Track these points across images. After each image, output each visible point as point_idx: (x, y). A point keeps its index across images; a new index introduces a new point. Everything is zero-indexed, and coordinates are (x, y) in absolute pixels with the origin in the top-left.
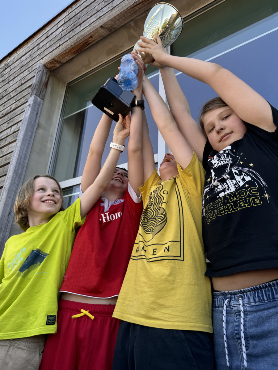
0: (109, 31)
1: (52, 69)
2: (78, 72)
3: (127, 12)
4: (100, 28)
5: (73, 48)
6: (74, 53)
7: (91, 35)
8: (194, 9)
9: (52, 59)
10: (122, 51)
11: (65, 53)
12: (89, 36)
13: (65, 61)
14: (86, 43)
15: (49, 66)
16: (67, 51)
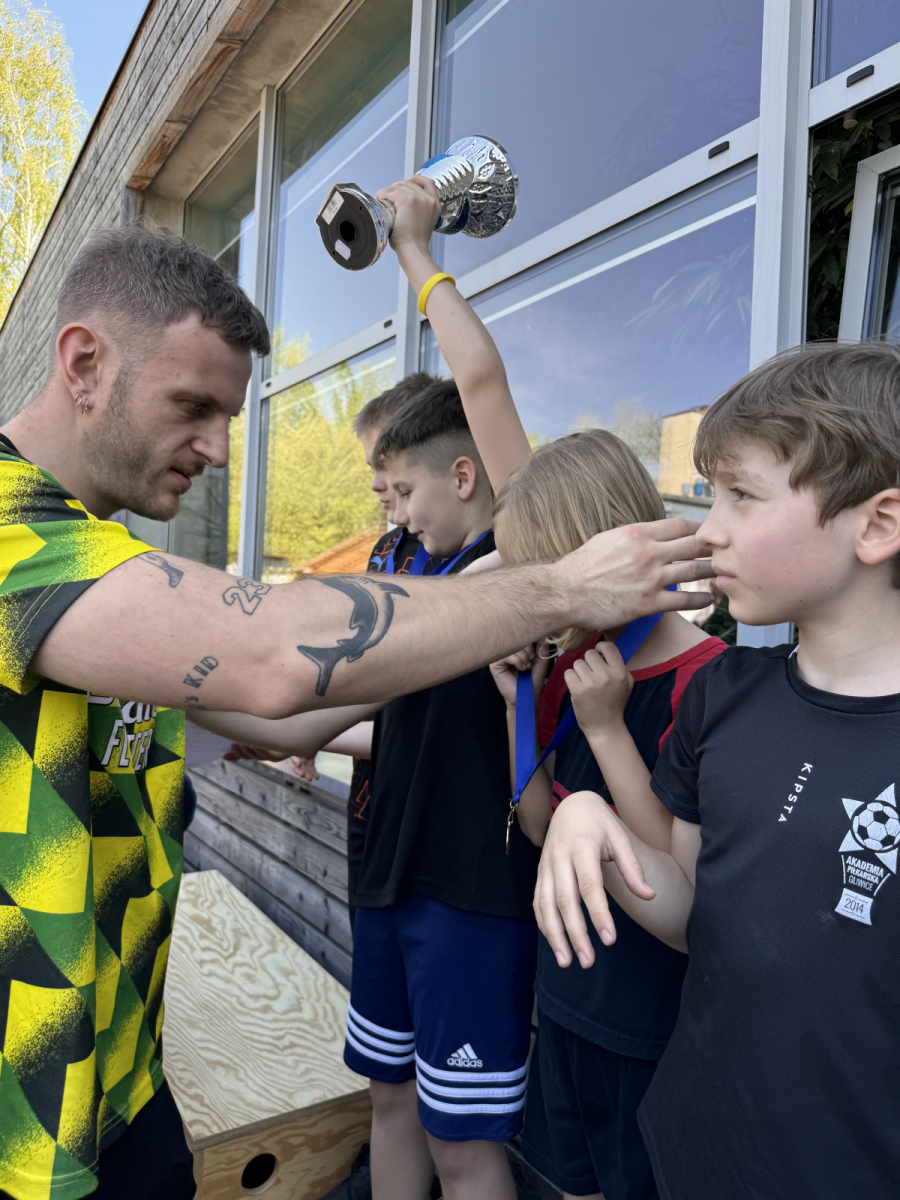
0: (185, 122)
1: (143, 188)
2: (188, 181)
3: (190, 95)
4: (167, 124)
5: (150, 155)
6: (157, 161)
7: (162, 133)
8: (296, 57)
9: (133, 176)
10: (232, 138)
11: (145, 164)
12: (160, 137)
13: (153, 175)
14: (164, 144)
15: (135, 185)
16: (145, 160)
